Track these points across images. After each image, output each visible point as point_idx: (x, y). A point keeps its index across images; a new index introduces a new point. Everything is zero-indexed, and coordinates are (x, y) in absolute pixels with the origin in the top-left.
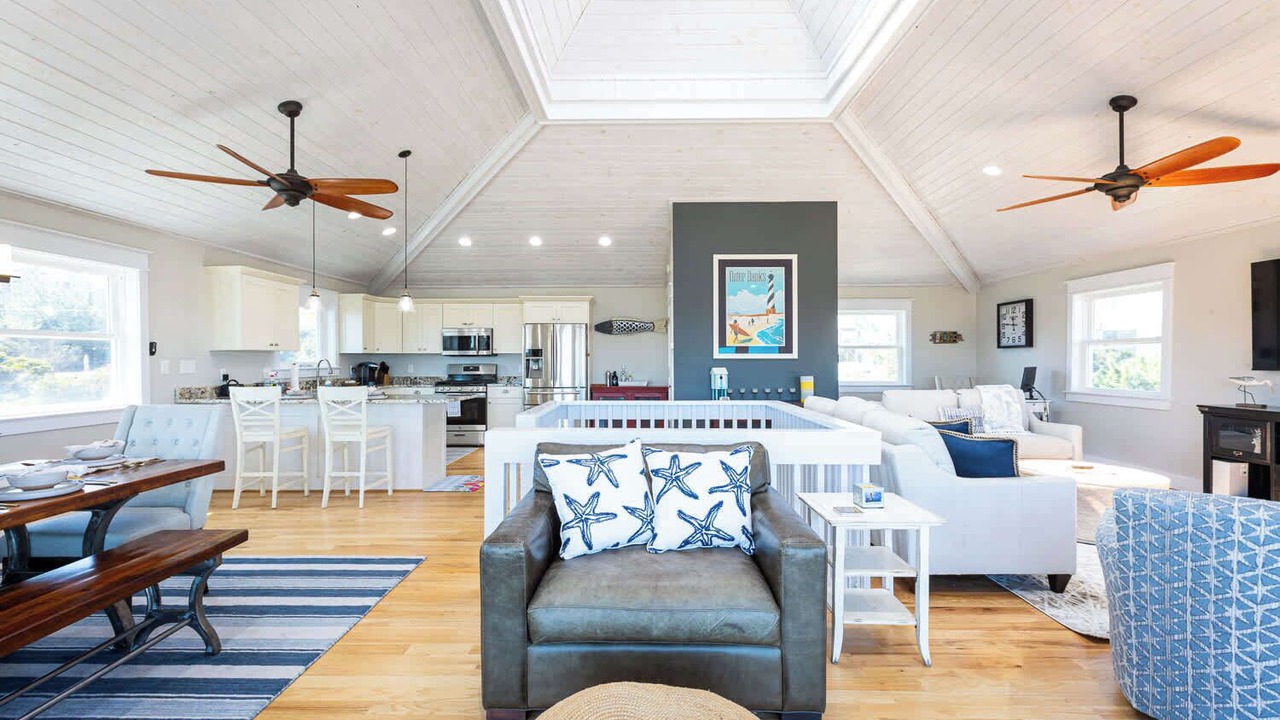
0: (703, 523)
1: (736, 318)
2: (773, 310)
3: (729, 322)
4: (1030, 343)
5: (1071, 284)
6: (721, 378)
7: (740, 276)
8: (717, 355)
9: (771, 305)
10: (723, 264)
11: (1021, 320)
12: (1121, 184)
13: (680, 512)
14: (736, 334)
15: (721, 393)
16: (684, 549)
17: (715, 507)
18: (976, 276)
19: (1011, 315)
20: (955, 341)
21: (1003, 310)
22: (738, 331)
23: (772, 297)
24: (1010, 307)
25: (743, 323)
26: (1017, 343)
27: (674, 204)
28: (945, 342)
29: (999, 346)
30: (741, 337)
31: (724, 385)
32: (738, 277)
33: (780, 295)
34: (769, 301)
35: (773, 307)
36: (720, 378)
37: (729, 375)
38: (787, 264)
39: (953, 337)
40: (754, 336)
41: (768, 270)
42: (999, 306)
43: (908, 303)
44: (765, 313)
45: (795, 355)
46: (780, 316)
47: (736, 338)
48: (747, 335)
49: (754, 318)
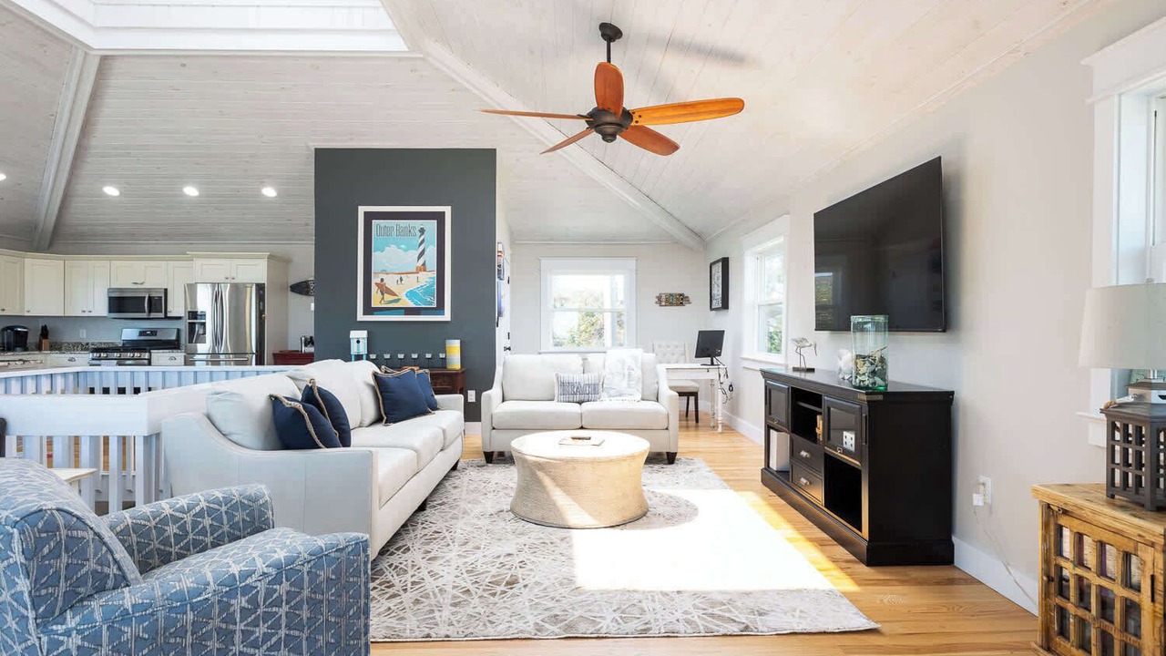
1: (381, 276)
2: (423, 268)
3: (375, 280)
4: (725, 308)
6: (358, 342)
7: (387, 231)
8: (361, 317)
9: (421, 261)
10: (369, 217)
14: (383, 294)
20: (682, 303)
22: (384, 290)
23: (422, 253)
25: (390, 282)
27: (316, 149)
28: (671, 304)
29: (711, 308)
30: (387, 297)
31: (363, 349)
32: (387, 232)
33: (432, 251)
34: (419, 258)
35: (424, 264)
36: (356, 342)
37: (368, 339)
38: (439, 217)
39: (679, 300)
40: (403, 296)
41: (418, 224)
42: (712, 263)
43: (632, 263)
44: (415, 271)
45: (447, 316)
46: (431, 275)
47: (383, 298)
48: (395, 295)
49: (402, 276)
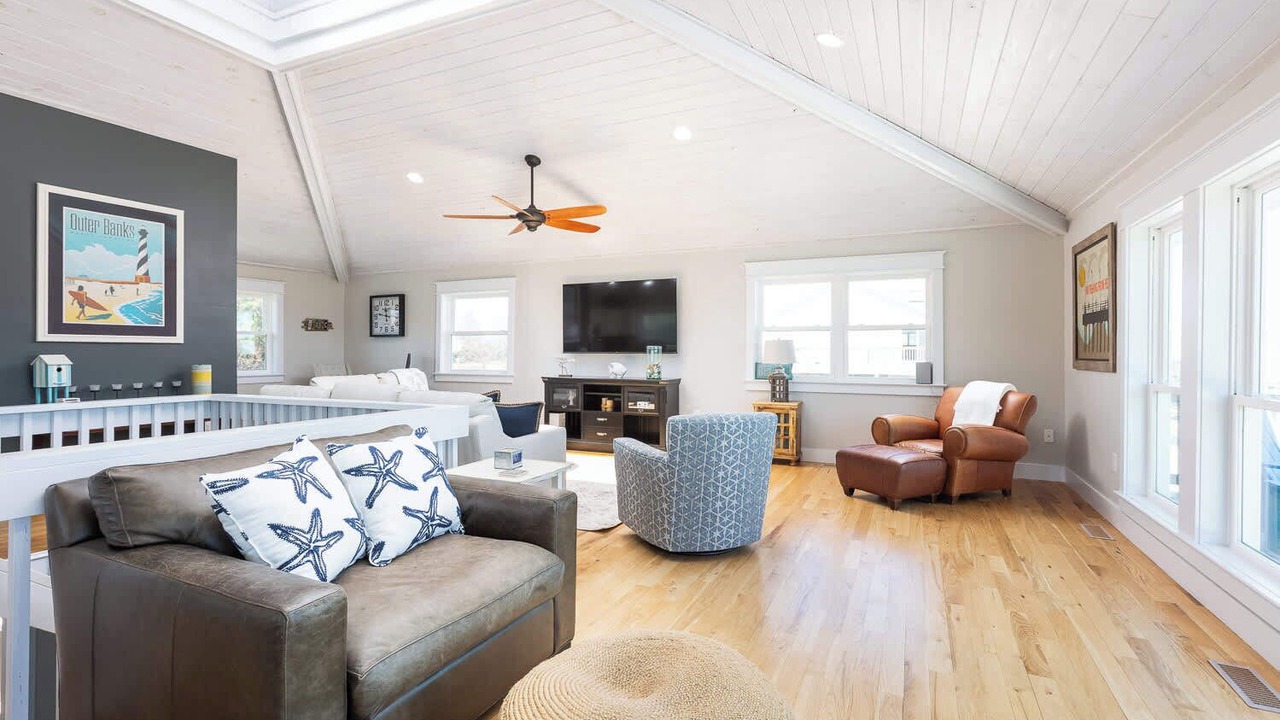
0: (429, 514)
1: (80, 283)
2: (146, 278)
3: (68, 288)
4: (402, 333)
5: (440, 285)
6: (59, 370)
7: (91, 227)
8: (45, 336)
9: (142, 271)
10: (58, 202)
11: (394, 313)
12: (531, 218)
13: (405, 508)
14: (82, 306)
15: (61, 393)
16: (419, 544)
17: (433, 495)
18: (350, 268)
19: (384, 307)
20: (325, 329)
21: (376, 302)
22: (82, 300)
23: (144, 261)
24: (383, 300)
25: (94, 291)
26: (389, 332)
28: (316, 329)
29: (371, 335)
30: (90, 311)
31: (65, 379)
32: (86, 224)
34: (139, 265)
35: (147, 274)
36: (56, 370)
37: (73, 368)
38: (168, 220)
39: (322, 325)
41: (139, 224)
42: (371, 298)
43: (280, 287)
44: (134, 280)
45: (179, 338)
46: (155, 287)
47: (83, 311)
48: (105, 310)
49: (113, 285)
